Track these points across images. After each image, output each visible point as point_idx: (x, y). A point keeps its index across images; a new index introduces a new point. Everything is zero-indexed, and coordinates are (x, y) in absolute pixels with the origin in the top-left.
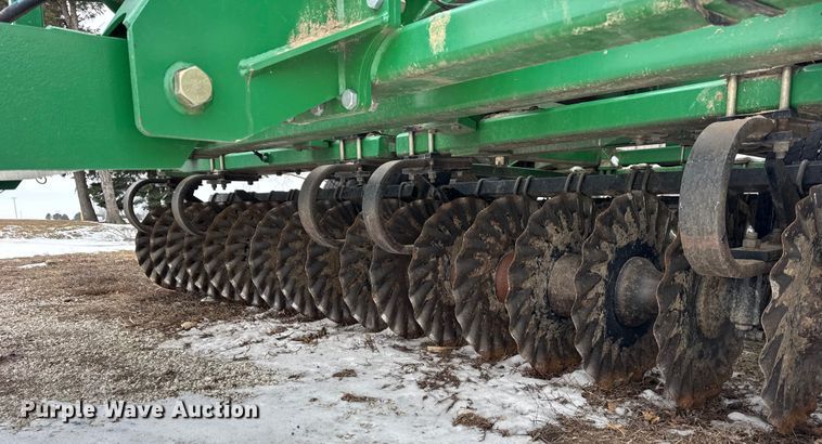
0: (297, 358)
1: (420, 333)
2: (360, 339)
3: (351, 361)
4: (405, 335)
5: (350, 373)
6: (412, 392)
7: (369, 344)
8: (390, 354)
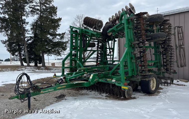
0: (90, 93)
1: (99, 91)
2: (94, 91)
3: (94, 93)
4: (98, 91)
5: (94, 94)
6: (99, 95)
7: (95, 92)
8: (97, 92)
